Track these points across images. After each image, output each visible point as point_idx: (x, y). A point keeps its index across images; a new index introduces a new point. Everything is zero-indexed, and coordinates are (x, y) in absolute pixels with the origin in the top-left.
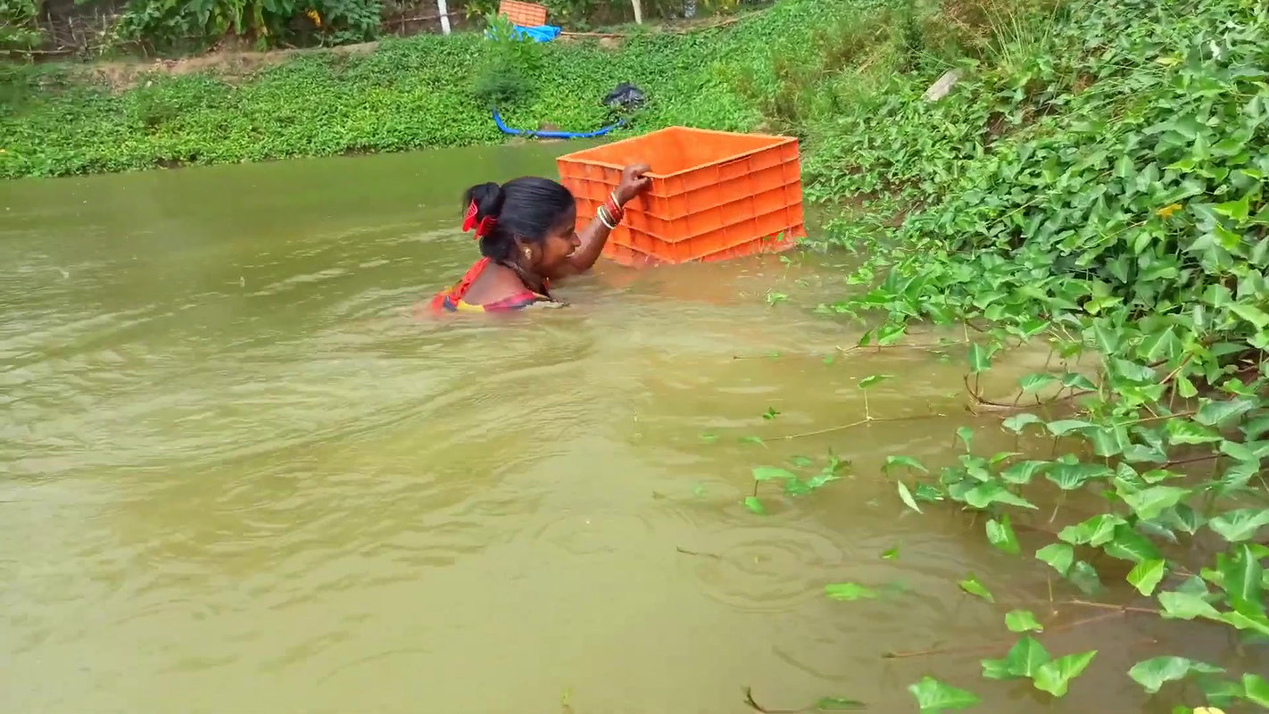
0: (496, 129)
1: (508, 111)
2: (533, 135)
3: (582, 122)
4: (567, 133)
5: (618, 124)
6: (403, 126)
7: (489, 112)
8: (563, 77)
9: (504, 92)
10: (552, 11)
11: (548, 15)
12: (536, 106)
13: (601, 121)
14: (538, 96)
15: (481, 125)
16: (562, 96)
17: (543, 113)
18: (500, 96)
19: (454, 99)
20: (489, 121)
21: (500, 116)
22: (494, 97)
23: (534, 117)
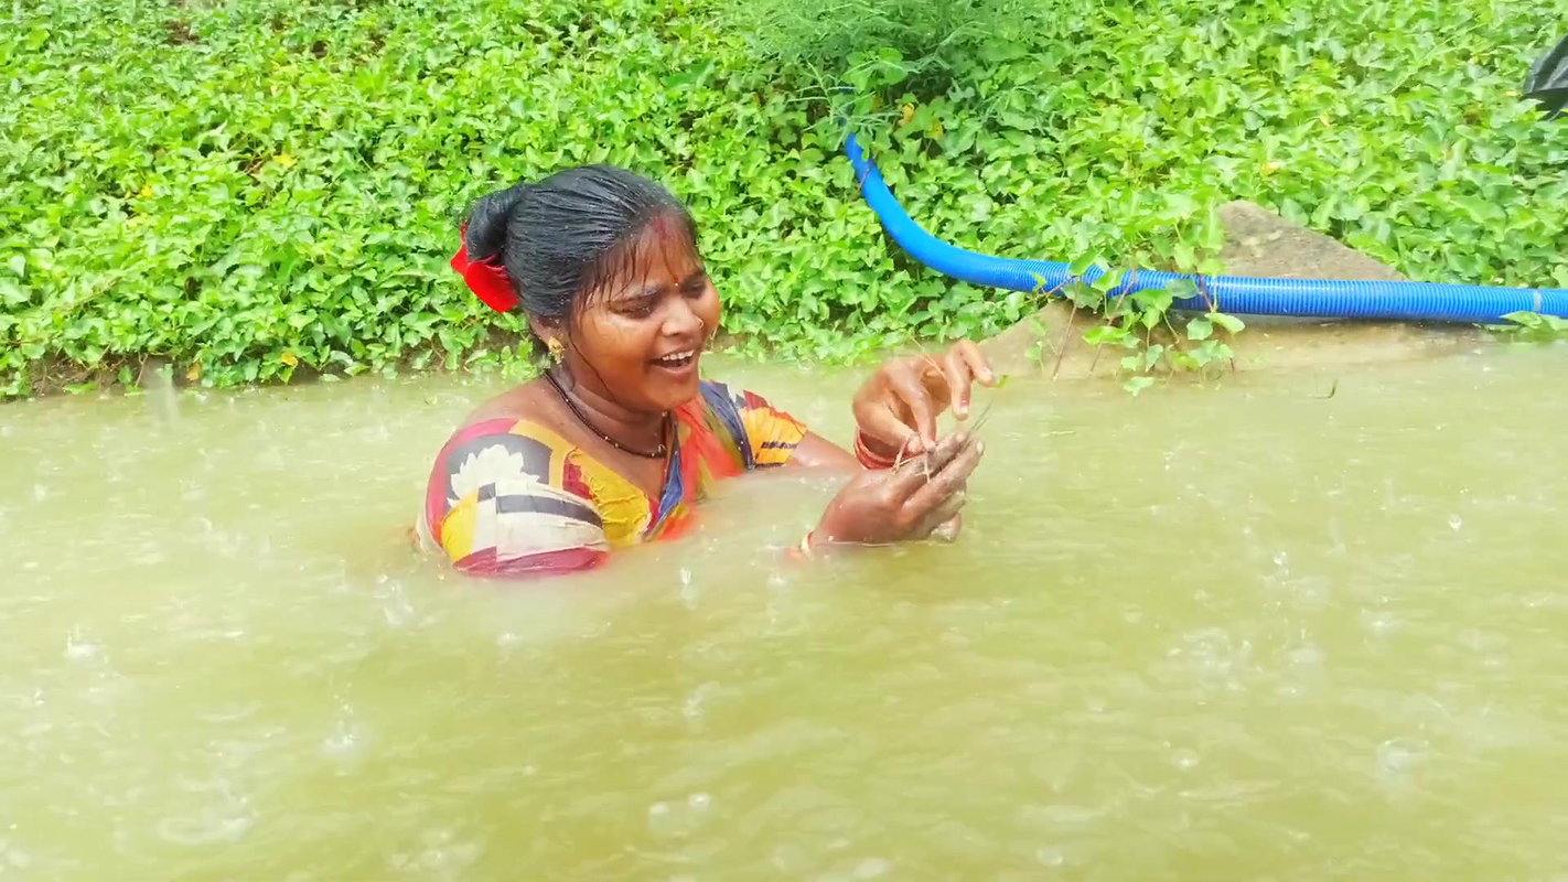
0: (878, 251)
1: (933, 150)
6: (350, 243)
7: (829, 157)
9: (912, 52)
15: (787, 228)
18: (894, 66)
19: (652, 94)
20: (831, 207)
21: (895, 175)
22: (858, 77)
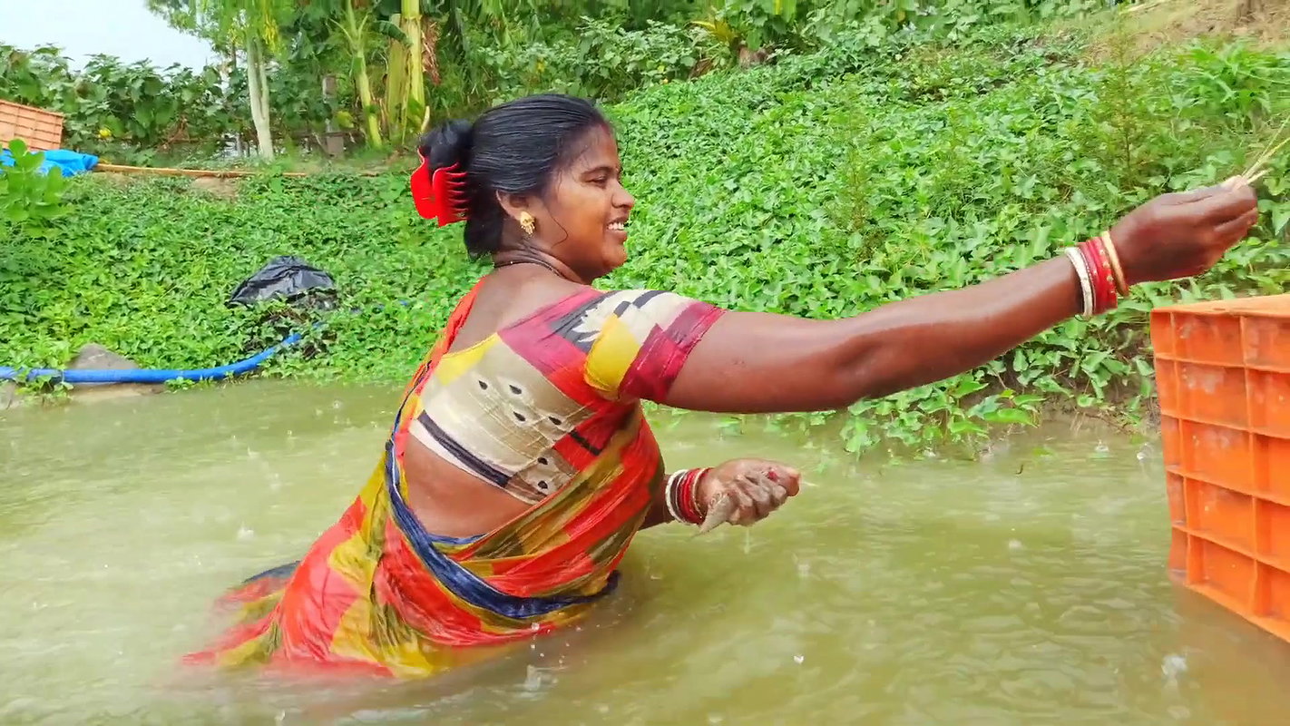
2: (55, 381)
3: (192, 345)
4: (154, 371)
5: (286, 345)
8: (119, 245)
10: (76, 126)
11: (66, 133)
12: (58, 307)
13: (239, 341)
14: (59, 285)
16: (122, 286)
17: (75, 325)
23: (51, 332)
